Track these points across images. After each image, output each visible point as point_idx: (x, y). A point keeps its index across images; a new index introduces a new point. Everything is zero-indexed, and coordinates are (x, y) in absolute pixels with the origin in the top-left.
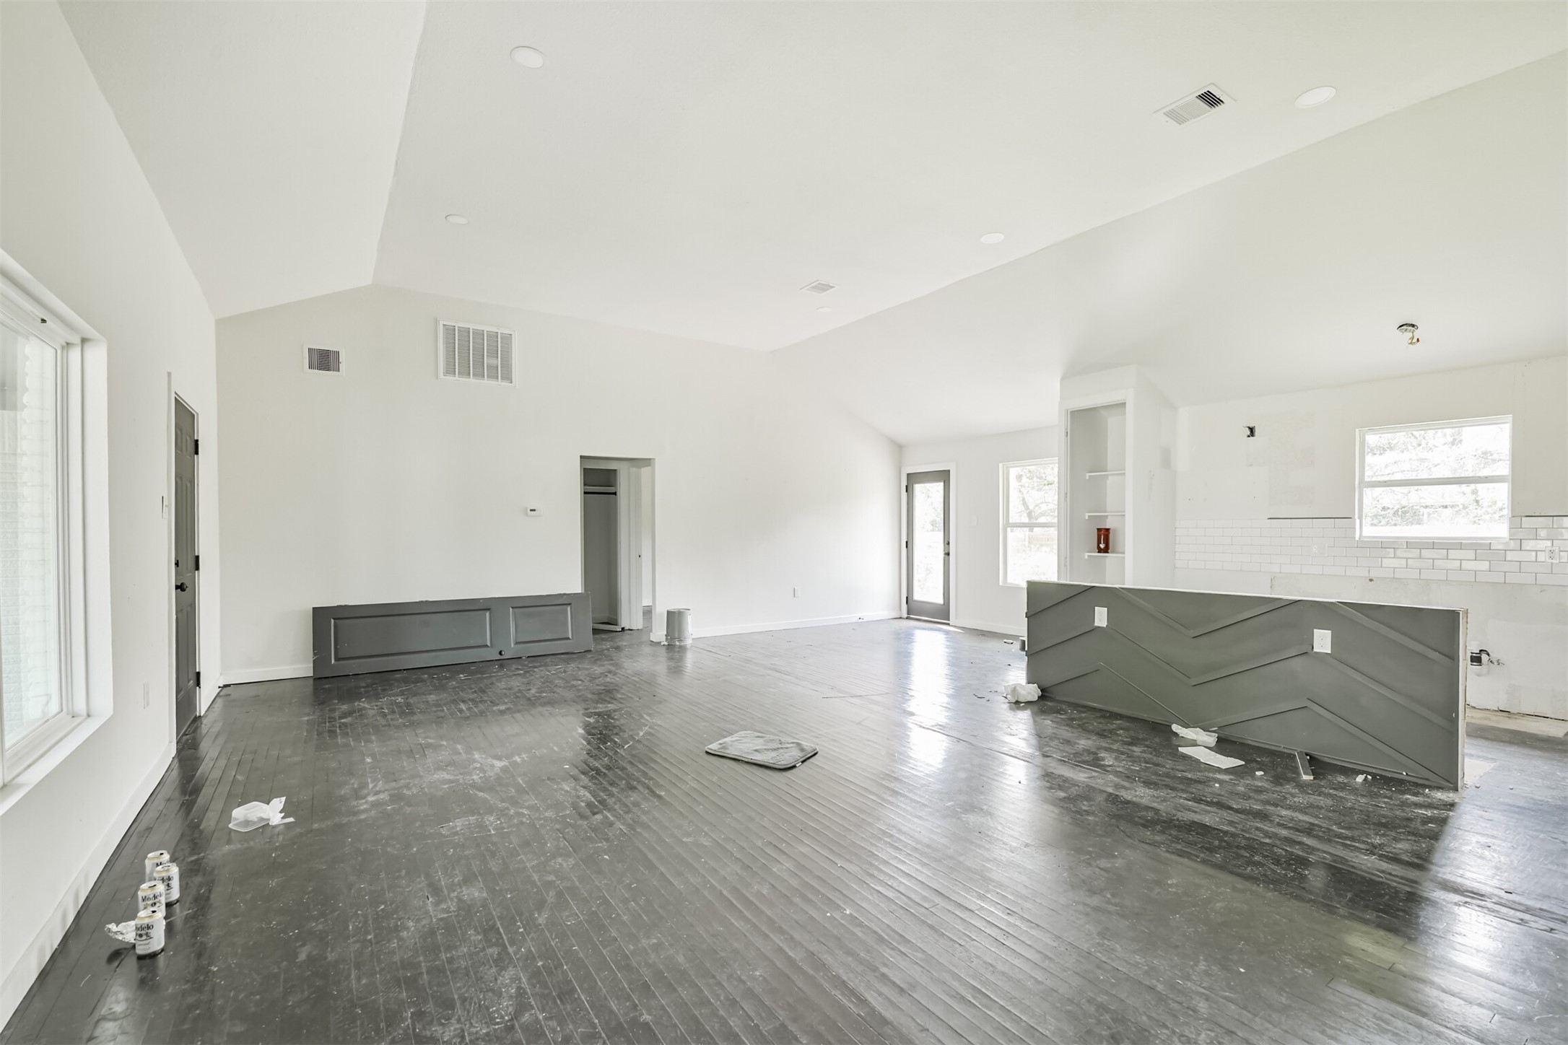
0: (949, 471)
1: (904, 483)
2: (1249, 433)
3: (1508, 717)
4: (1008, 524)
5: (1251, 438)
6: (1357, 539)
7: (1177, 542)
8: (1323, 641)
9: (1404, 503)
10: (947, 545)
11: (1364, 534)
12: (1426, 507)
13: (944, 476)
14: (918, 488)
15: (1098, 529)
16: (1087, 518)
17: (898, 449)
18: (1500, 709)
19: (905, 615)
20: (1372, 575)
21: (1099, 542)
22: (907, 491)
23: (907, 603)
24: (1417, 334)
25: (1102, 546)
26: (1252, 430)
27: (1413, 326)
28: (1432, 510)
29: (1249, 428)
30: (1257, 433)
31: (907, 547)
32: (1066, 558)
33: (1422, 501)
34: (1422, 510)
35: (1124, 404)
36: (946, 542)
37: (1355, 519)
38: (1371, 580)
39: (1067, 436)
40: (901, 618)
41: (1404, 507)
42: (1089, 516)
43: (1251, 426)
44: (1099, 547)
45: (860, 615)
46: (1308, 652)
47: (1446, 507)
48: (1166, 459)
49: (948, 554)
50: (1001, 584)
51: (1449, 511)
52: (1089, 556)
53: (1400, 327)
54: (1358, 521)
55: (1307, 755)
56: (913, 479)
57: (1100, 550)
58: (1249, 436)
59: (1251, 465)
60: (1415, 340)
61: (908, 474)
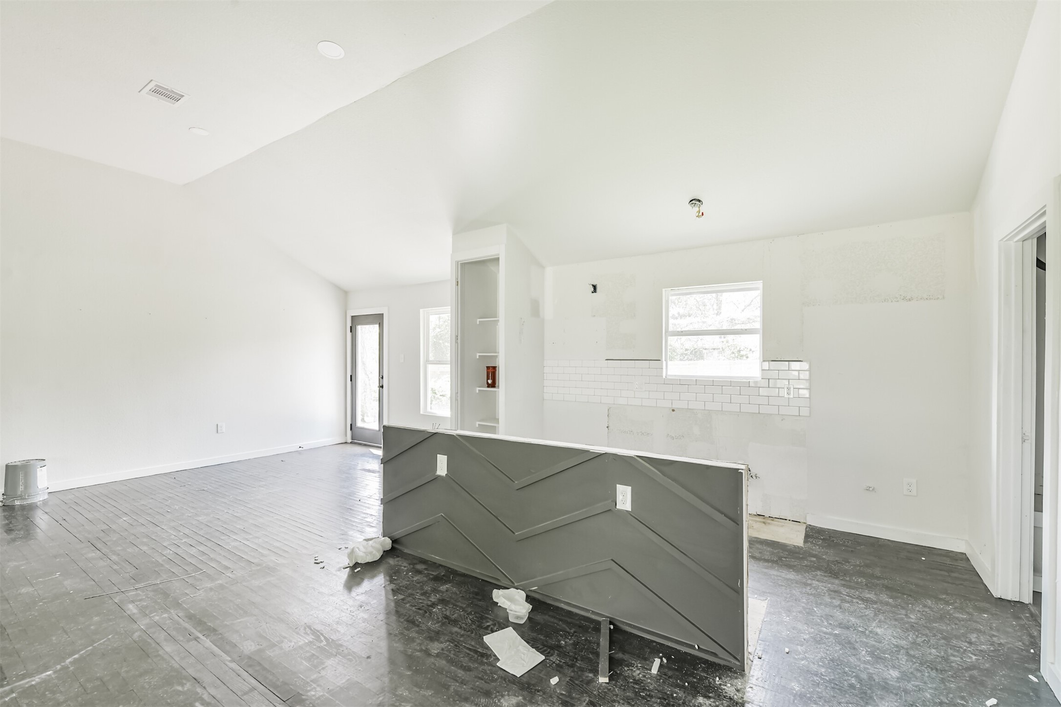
0: (383, 314)
1: (349, 324)
2: (592, 289)
3: (764, 523)
4: (428, 361)
5: (594, 294)
6: (664, 377)
7: (545, 378)
8: (624, 497)
9: (695, 346)
10: (381, 379)
11: (669, 373)
12: (706, 349)
13: (378, 319)
14: (361, 329)
15: (487, 367)
16: (478, 357)
17: (344, 294)
18: (758, 513)
19: (349, 440)
20: (674, 407)
21: (488, 379)
22: (351, 332)
23: (351, 429)
24: (703, 209)
25: (490, 381)
26: (595, 287)
27: (699, 201)
28: (708, 351)
29: (593, 285)
30: (598, 289)
31: (351, 380)
32: (457, 393)
33: (704, 346)
34: (704, 351)
35: (498, 259)
36: (381, 376)
37: (662, 361)
38: (673, 410)
39: (458, 285)
40: (346, 443)
41: (696, 349)
42: (479, 356)
43: (594, 284)
44: (488, 383)
45: (300, 445)
46: (611, 510)
47: (714, 349)
48: (536, 308)
49: (382, 387)
50: (421, 413)
51: (716, 351)
52: (479, 390)
53: (691, 201)
54: (664, 363)
55: (611, 623)
56: (356, 321)
57: (489, 386)
58: (593, 292)
59: (594, 316)
60: (701, 214)
61: (352, 316)
